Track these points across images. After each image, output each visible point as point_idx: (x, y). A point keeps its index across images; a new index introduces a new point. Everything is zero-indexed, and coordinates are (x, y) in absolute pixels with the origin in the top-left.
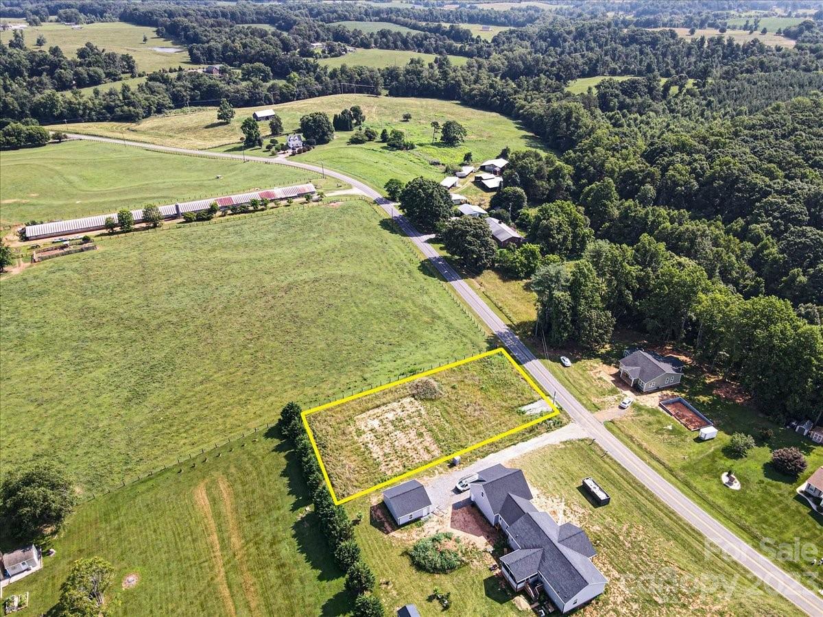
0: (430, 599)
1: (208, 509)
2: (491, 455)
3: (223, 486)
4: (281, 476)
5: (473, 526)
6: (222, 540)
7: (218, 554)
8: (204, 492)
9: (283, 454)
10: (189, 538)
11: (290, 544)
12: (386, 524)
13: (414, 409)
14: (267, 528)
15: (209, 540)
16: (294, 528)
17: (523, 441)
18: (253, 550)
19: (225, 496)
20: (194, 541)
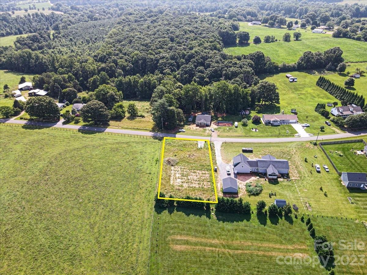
0: (271, 197)
1: (188, 247)
2: (217, 162)
3: (179, 238)
4: (188, 216)
6: (211, 246)
7: (217, 249)
9: (175, 212)
10: (201, 258)
11: (227, 224)
13: (179, 169)
14: (214, 229)
15: (207, 251)
16: (219, 221)
17: (215, 153)
18: (223, 237)
19: (186, 238)
20: (204, 257)
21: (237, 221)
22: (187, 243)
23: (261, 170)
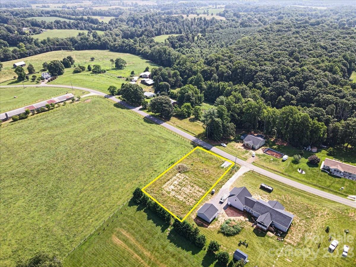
0: (239, 245)
1: (124, 245)
2: (223, 186)
3: (124, 233)
4: (148, 220)
5: (235, 214)
6: (140, 255)
7: (142, 261)
8: (117, 238)
9: (142, 211)
10: (124, 260)
11: (171, 245)
12: (204, 224)
13: (183, 177)
14: (157, 243)
15: (134, 257)
16: (168, 239)
17: (230, 177)
18: (157, 254)
19: (128, 237)
20: (127, 260)
21: (183, 248)
22: (125, 241)
23: (254, 212)
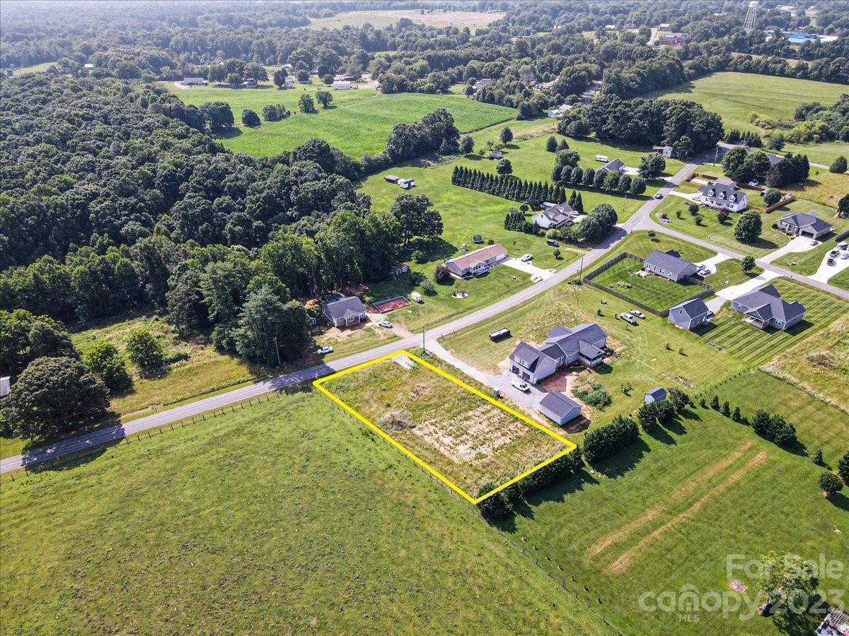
1: (631, 552)
3: (598, 549)
5: (558, 382)
7: (669, 525)
8: (614, 564)
9: (534, 508)
10: (668, 557)
11: (631, 476)
12: (581, 423)
13: (431, 427)
14: (625, 496)
15: (661, 538)
16: (615, 477)
18: (651, 500)
19: (609, 542)
20: (669, 550)
21: (637, 461)
22: (618, 547)
